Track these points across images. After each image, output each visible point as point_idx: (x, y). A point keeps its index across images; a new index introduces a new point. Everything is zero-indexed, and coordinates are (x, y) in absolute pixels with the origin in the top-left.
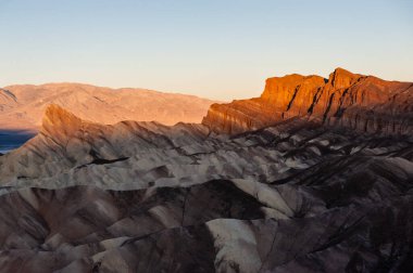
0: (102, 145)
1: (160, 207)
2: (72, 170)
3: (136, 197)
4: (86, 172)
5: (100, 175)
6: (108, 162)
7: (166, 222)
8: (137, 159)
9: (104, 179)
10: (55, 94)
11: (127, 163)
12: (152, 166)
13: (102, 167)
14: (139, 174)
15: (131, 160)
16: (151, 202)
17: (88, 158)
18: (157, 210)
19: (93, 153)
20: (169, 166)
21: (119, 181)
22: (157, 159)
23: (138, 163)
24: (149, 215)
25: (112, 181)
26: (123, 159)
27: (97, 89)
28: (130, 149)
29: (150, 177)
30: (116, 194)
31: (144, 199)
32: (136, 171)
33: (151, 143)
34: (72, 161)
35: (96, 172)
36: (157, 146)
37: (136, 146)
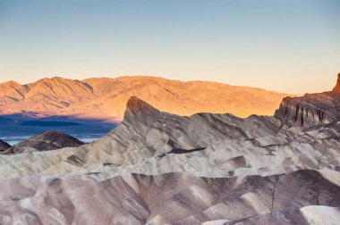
0: (179, 136)
1: (251, 194)
2: (153, 158)
3: (227, 184)
4: (169, 161)
5: (182, 164)
6: (185, 151)
8: (214, 150)
9: (185, 167)
10: (129, 86)
11: (204, 153)
12: (229, 156)
13: (183, 156)
14: (217, 163)
15: (208, 151)
16: (243, 189)
17: (167, 148)
19: (171, 143)
20: (245, 156)
22: (234, 150)
23: (215, 153)
24: (241, 201)
26: (199, 149)
27: (168, 82)
28: (206, 140)
30: (209, 181)
31: (235, 187)
32: (215, 161)
33: (225, 134)
34: (152, 150)
35: (178, 161)
36: (231, 138)
37: (212, 137)
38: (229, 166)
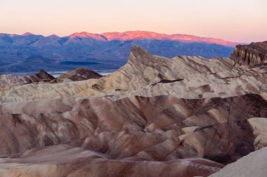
0: (165, 71)
1: (215, 110)
2: (148, 86)
3: (198, 103)
4: (159, 88)
6: (170, 81)
8: (189, 81)
9: (170, 92)
10: (132, 38)
11: (183, 83)
12: (198, 85)
13: (168, 84)
14: (191, 89)
15: (185, 81)
16: (209, 106)
17: (158, 79)
18: (213, 112)
19: (160, 76)
20: (210, 85)
21: (179, 93)
22: (202, 81)
23: (189, 83)
24: (208, 114)
25: (175, 93)
26: (179, 80)
27: (157, 35)
28: (183, 74)
30: (187, 101)
31: (204, 105)
32: (190, 88)
33: (196, 70)
34: (148, 81)
35: (165, 88)
36: (200, 72)
37: (187, 72)
38: (199, 91)
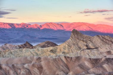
0: (90, 43)
1: (106, 65)
2: (80, 51)
4: (84, 52)
5: (89, 53)
6: (91, 49)
7: (108, 70)
8: (101, 48)
9: (90, 55)
10: (76, 26)
11: (98, 50)
12: (106, 51)
13: (89, 50)
14: (101, 53)
15: (99, 49)
16: (103, 63)
17: (85, 47)
18: (105, 66)
19: (87, 46)
20: (112, 51)
21: (94, 55)
22: (108, 49)
23: (101, 50)
25: (92, 55)
26: (97, 48)
27: (90, 24)
28: (99, 45)
29: (105, 54)
31: (101, 62)
32: (101, 52)
33: (106, 43)
34: (80, 48)
35: (87, 52)
36: (108, 44)
37: (101, 44)
